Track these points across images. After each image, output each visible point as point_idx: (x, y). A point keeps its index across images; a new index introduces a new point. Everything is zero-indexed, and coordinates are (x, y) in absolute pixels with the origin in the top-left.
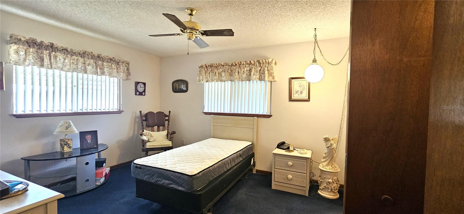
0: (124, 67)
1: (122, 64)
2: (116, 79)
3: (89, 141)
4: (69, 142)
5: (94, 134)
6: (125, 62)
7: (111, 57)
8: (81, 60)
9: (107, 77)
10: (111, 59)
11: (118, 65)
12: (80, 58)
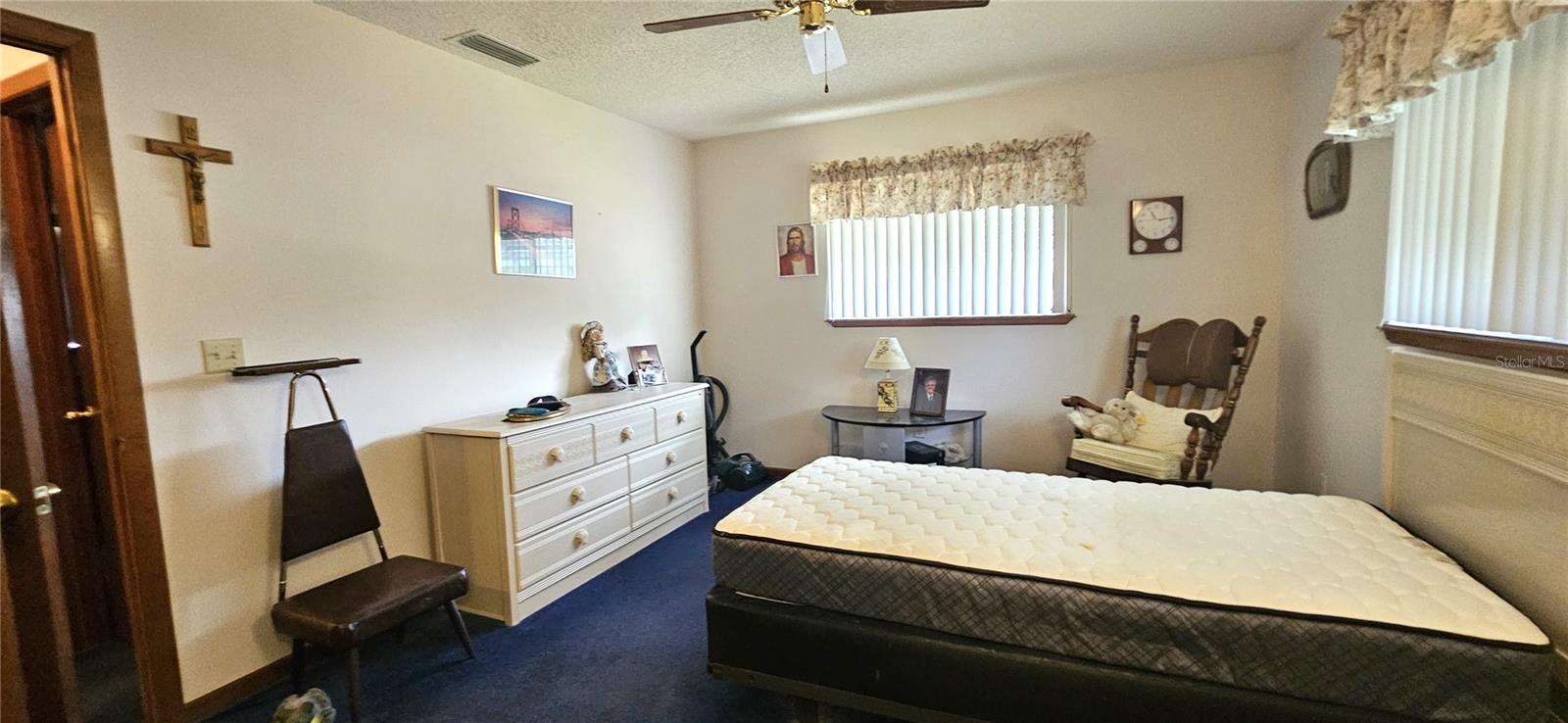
0: (1059, 159)
1: (1051, 153)
2: (1049, 210)
3: (929, 396)
4: (887, 390)
5: (942, 376)
6: (1058, 142)
7: (1009, 141)
8: (924, 178)
9: (994, 210)
10: (1008, 150)
11: (1034, 159)
12: (922, 173)
